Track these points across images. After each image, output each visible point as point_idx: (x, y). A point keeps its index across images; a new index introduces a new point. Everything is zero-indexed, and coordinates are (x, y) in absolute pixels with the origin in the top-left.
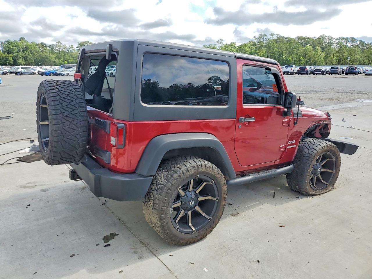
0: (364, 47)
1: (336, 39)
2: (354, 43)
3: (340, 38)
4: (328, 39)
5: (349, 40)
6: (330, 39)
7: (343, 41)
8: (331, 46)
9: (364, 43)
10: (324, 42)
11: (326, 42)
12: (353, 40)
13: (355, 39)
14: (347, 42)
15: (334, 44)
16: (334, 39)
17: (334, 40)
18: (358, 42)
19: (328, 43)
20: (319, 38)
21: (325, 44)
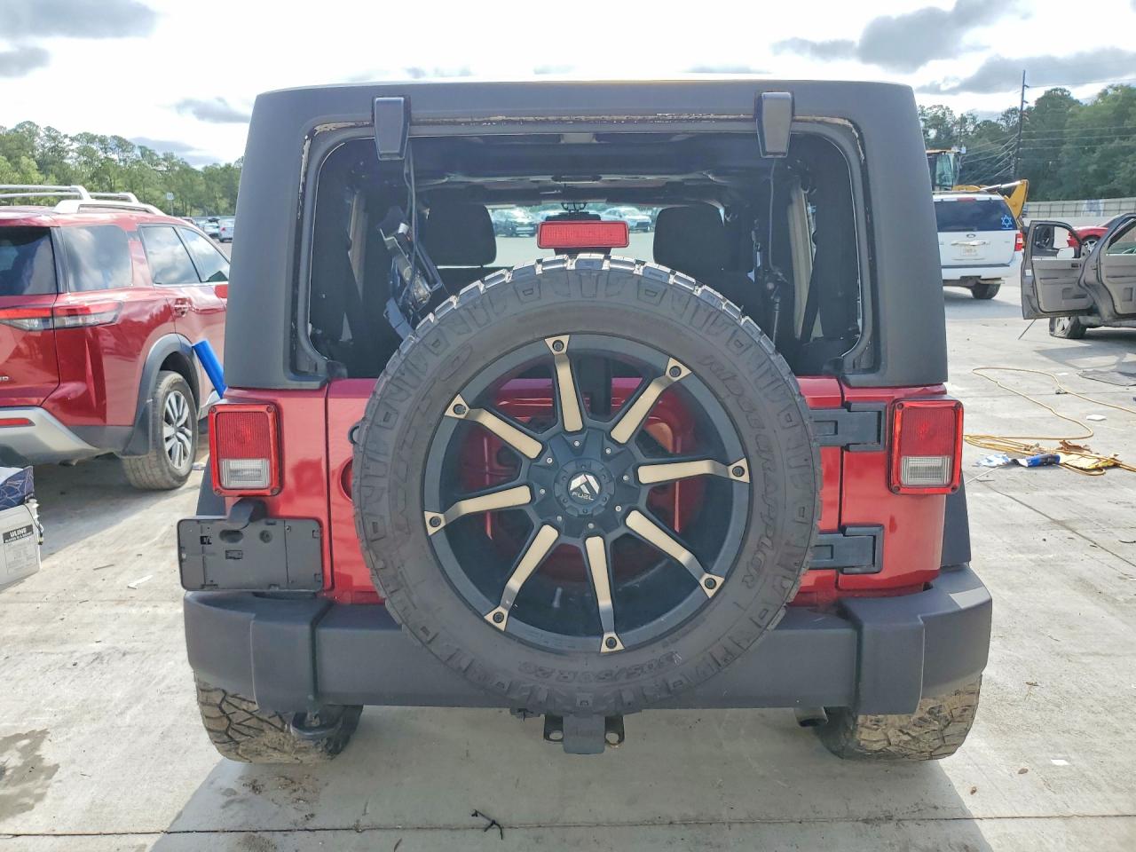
0: (157, 165)
1: (72, 139)
2: (126, 154)
3: (81, 135)
4: (47, 136)
5: (112, 144)
6: (53, 135)
7: (94, 147)
8: (63, 158)
9: (152, 154)
10: (35, 144)
11: (43, 146)
12: (122, 144)
13: (125, 141)
14: (106, 149)
15: (71, 154)
16: (66, 136)
17: (67, 141)
18: (138, 152)
19: (53, 149)
20: (15, 130)
21: (40, 150)
